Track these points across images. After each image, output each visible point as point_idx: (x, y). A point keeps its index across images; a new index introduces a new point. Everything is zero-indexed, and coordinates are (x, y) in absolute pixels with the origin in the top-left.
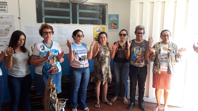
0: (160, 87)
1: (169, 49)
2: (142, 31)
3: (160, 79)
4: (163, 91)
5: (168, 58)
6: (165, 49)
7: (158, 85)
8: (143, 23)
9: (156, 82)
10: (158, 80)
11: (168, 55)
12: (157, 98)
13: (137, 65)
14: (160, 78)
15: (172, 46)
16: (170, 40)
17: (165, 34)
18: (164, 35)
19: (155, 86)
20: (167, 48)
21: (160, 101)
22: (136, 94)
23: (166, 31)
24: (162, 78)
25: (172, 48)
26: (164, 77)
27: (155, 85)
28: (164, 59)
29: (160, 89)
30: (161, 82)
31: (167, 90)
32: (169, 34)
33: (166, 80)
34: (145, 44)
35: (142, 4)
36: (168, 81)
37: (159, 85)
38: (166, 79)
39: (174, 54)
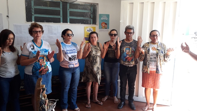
0: (149, 86)
1: (157, 49)
2: (132, 31)
3: (149, 79)
4: (152, 90)
5: (157, 58)
6: (154, 49)
7: (147, 84)
8: (133, 23)
9: (145, 81)
10: (148, 79)
11: (157, 54)
12: (146, 97)
13: (127, 64)
14: (149, 77)
15: (161, 46)
16: (159, 40)
17: (154, 34)
18: (153, 36)
19: (145, 86)
20: (156, 48)
21: (149, 100)
22: (126, 94)
23: (155, 31)
24: (151, 77)
25: (160, 48)
26: (153, 76)
27: (144, 84)
28: (153, 59)
29: (149, 88)
30: (150, 81)
31: (157, 90)
32: (158, 34)
33: (155, 80)
34: (135, 44)
35: (132, 4)
36: (157, 80)
37: (148, 85)
38: (155, 78)
39: (162, 54)
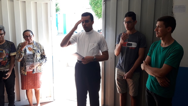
0: (29, 87)
1: (34, 49)
2: (2, 32)
3: (28, 80)
4: (33, 90)
5: (33, 58)
6: (30, 49)
7: (26, 86)
9: (25, 83)
10: (27, 81)
11: (34, 55)
12: (28, 99)
13: (2, 69)
14: (28, 78)
15: (37, 46)
17: (26, 35)
19: (24, 88)
20: (32, 48)
21: (32, 101)
23: (27, 32)
24: (30, 78)
25: (36, 48)
26: (32, 76)
27: (23, 86)
28: (30, 59)
29: (30, 90)
30: (29, 82)
31: (38, 89)
33: (34, 80)
34: (8, 46)
36: (37, 80)
37: (28, 86)
38: (34, 78)
39: (39, 54)
